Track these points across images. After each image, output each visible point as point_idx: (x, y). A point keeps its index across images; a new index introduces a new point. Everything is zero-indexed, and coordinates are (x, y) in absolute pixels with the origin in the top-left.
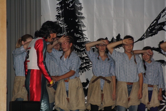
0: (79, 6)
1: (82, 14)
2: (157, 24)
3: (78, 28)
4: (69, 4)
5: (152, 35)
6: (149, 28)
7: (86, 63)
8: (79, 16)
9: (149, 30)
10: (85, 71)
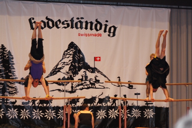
0: (12, 57)
1: (13, 62)
2: (56, 68)
3: (11, 70)
4: (6, 56)
5: (53, 75)
6: (52, 71)
7: (15, 90)
8: (12, 63)
9: (52, 72)
10: (15, 95)
